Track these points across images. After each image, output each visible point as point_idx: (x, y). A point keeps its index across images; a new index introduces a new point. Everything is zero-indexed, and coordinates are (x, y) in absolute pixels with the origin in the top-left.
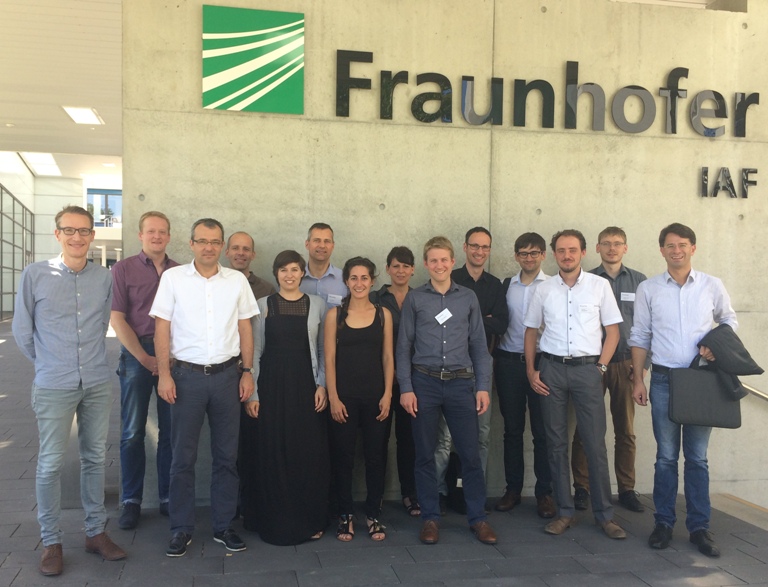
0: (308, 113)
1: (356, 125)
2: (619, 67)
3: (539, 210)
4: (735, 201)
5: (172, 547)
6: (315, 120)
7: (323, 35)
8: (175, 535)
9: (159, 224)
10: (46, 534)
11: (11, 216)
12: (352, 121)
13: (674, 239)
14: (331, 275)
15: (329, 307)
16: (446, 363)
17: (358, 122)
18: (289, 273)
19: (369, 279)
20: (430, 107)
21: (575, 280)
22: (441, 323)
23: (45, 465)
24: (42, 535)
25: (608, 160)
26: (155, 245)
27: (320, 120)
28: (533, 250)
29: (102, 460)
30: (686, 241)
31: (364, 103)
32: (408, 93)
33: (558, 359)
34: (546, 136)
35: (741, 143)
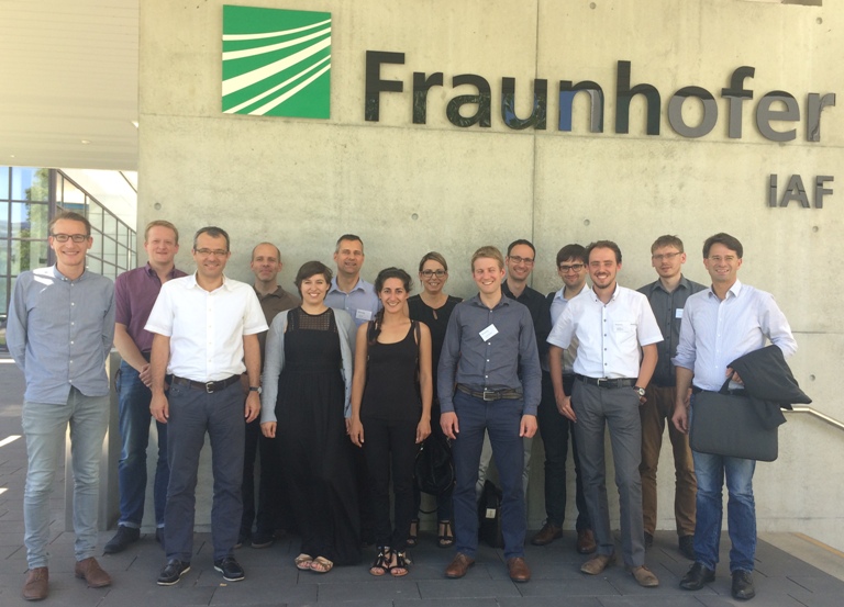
0: (335, 118)
1: (386, 130)
2: (677, 67)
3: (587, 221)
4: (808, 211)
5: (164, 575)
6: (342, 125)
7: (351, 36)
8: (171, 562)
9: (165, 234)
10: (33, 557)
11: (114, 237)
12: (383, 126)
13: (721, 250)
14: (361, 290)
15: (357, 323)
16: (488, 383)
17: (389, 127)
18: (313, 286)
19: (404, 292)
20: (468, 111)
21: (611, 296)
22: (485, 340)
23: (32, 483)
24: (29, 557)
25: (664, 167)
26: (159, 256)
27: (348, 125)
28: (576, 262)
29: (93, 481)
30: (732, 253)
31: (395, 107)
32: (443, 96)
33: (592, 381)
34: (595, 141)
35: (815, 150)
